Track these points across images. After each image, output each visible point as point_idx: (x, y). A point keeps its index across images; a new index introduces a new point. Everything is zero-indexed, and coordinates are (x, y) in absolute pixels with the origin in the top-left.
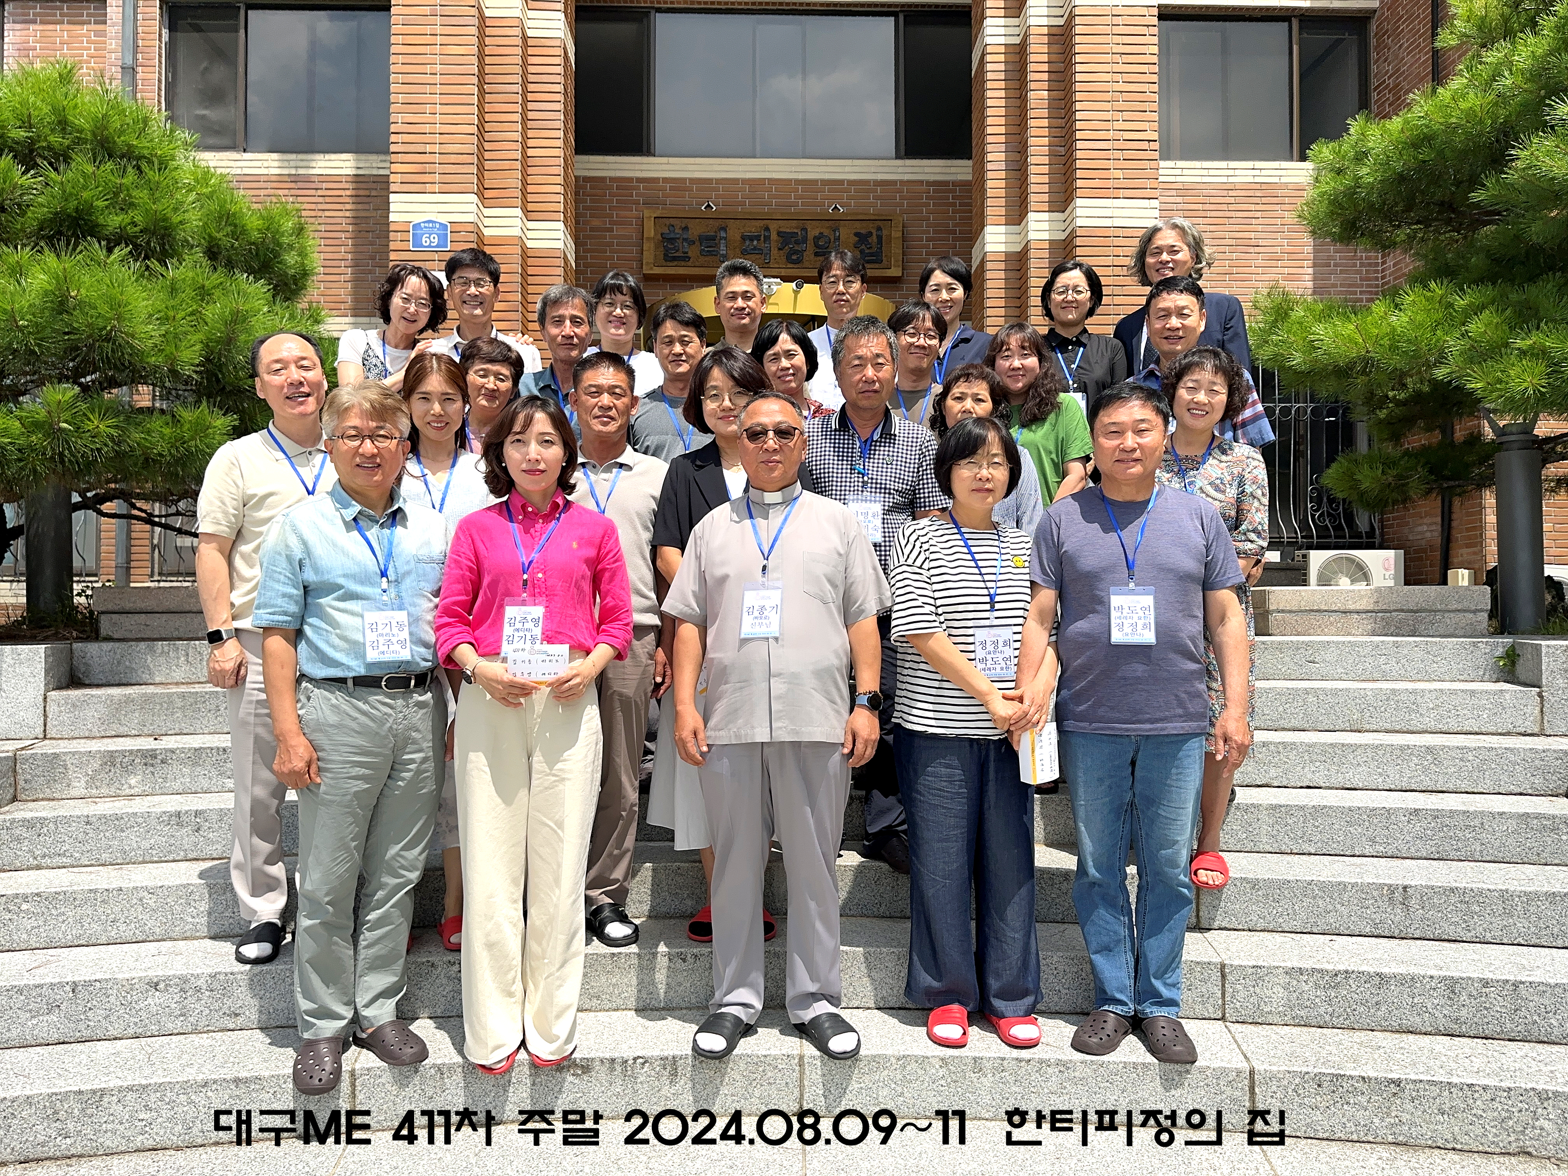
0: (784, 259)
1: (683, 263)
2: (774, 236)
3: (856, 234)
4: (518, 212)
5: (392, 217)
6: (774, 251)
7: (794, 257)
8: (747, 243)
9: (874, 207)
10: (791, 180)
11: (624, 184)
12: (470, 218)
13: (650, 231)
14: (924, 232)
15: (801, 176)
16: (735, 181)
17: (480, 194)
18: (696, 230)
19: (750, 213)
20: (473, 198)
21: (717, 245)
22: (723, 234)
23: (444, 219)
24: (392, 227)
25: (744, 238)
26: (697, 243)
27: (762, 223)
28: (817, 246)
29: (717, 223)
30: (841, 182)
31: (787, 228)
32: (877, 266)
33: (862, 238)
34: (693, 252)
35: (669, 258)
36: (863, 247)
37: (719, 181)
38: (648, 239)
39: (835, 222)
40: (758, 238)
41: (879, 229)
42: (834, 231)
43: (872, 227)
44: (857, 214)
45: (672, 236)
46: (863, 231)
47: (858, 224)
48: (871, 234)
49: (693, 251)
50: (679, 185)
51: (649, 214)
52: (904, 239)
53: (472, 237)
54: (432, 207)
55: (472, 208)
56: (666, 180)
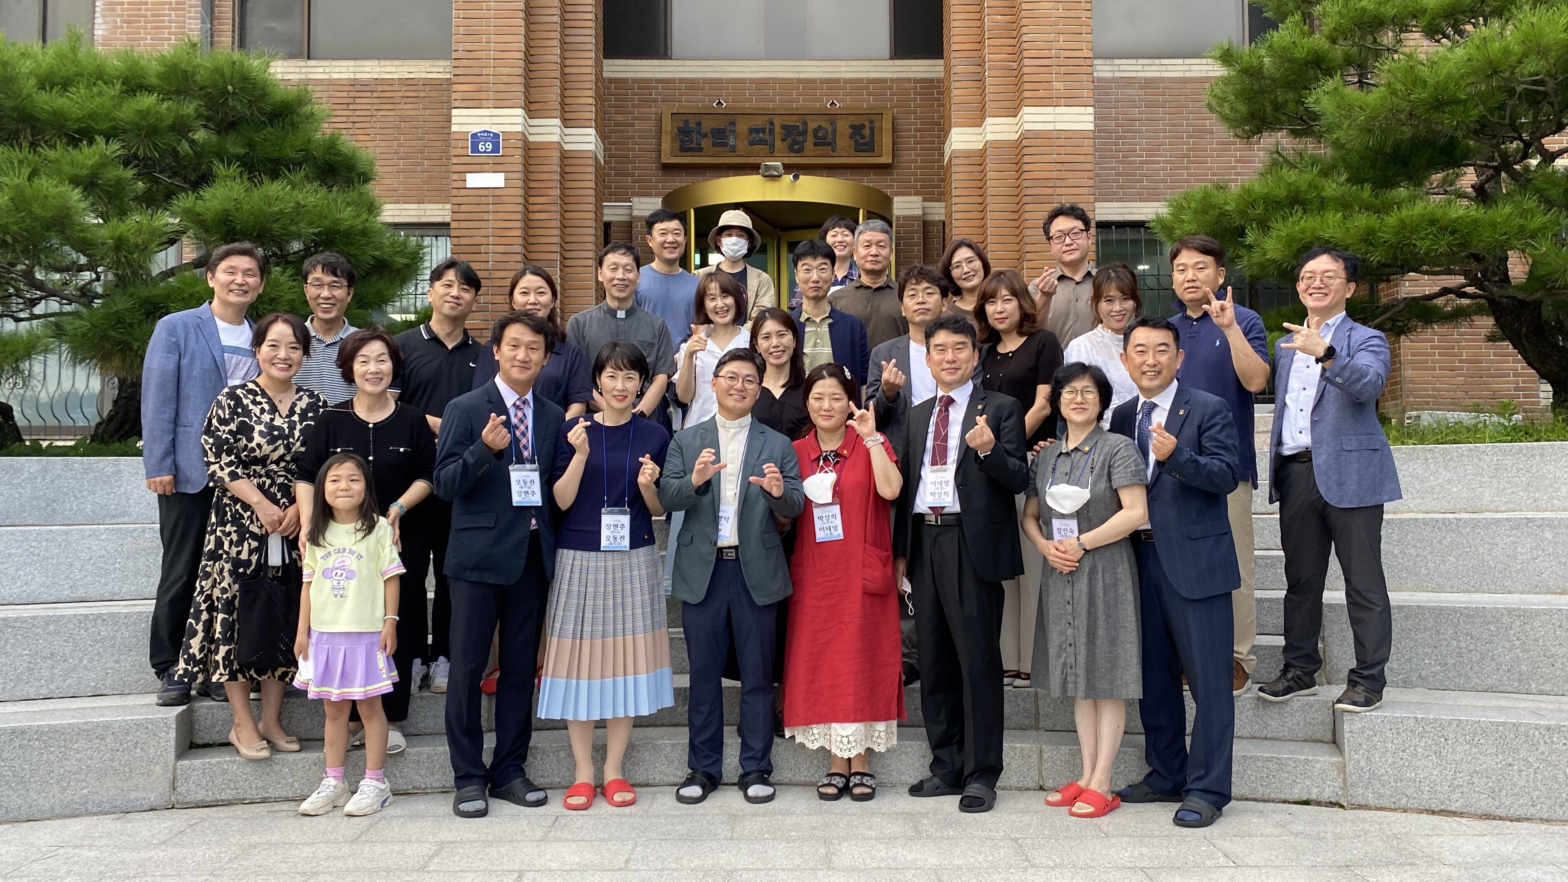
0: (787, 149)
1: (697, 154)
2: (778, 128)
3: (852, 127)
4: (557, 121)
5: (454, 128)
6: (779, 143)
7: (796, 148)
8: (754, 135)
9: (866, 103)
10: (792, 79)
11: (644, 84)
12: (519, 128)
13: (667, 125)
14: (913, 124)
15: (802, 76)
16: (743, 81)
17: (527, 109)
18: (708, 125)
19: (756, 109)
20: (520, 111)
21: (727, 138)
22: (732, 128)
23: (495, 129)
24: (453, 137)
25: (750, 131)
26: (710, 135)
27: (767, 118)
28: (816, 137)
29: (727, 119)
30: (837, 81)
31: (790, 121)
32: (870, 154)
33: (857, 130)
35: (684, 149)
36: (857, 138)
37: (729, 81)
38: (666, 132)
39: (832, 117)
40: (764, 131)
41: (872, 122)
42: (831, 124)
43: (864, 120)
44: (852, 109)
45: (687, 129)
46: (858, 124)
47: (852, 118)
49: (706, 144)
50: (692, 85)
51: (667, 111)
52: (894, 130)
53: (520, 144)
54: (487, 120)
55: (520, 120)
56: (682, 80)
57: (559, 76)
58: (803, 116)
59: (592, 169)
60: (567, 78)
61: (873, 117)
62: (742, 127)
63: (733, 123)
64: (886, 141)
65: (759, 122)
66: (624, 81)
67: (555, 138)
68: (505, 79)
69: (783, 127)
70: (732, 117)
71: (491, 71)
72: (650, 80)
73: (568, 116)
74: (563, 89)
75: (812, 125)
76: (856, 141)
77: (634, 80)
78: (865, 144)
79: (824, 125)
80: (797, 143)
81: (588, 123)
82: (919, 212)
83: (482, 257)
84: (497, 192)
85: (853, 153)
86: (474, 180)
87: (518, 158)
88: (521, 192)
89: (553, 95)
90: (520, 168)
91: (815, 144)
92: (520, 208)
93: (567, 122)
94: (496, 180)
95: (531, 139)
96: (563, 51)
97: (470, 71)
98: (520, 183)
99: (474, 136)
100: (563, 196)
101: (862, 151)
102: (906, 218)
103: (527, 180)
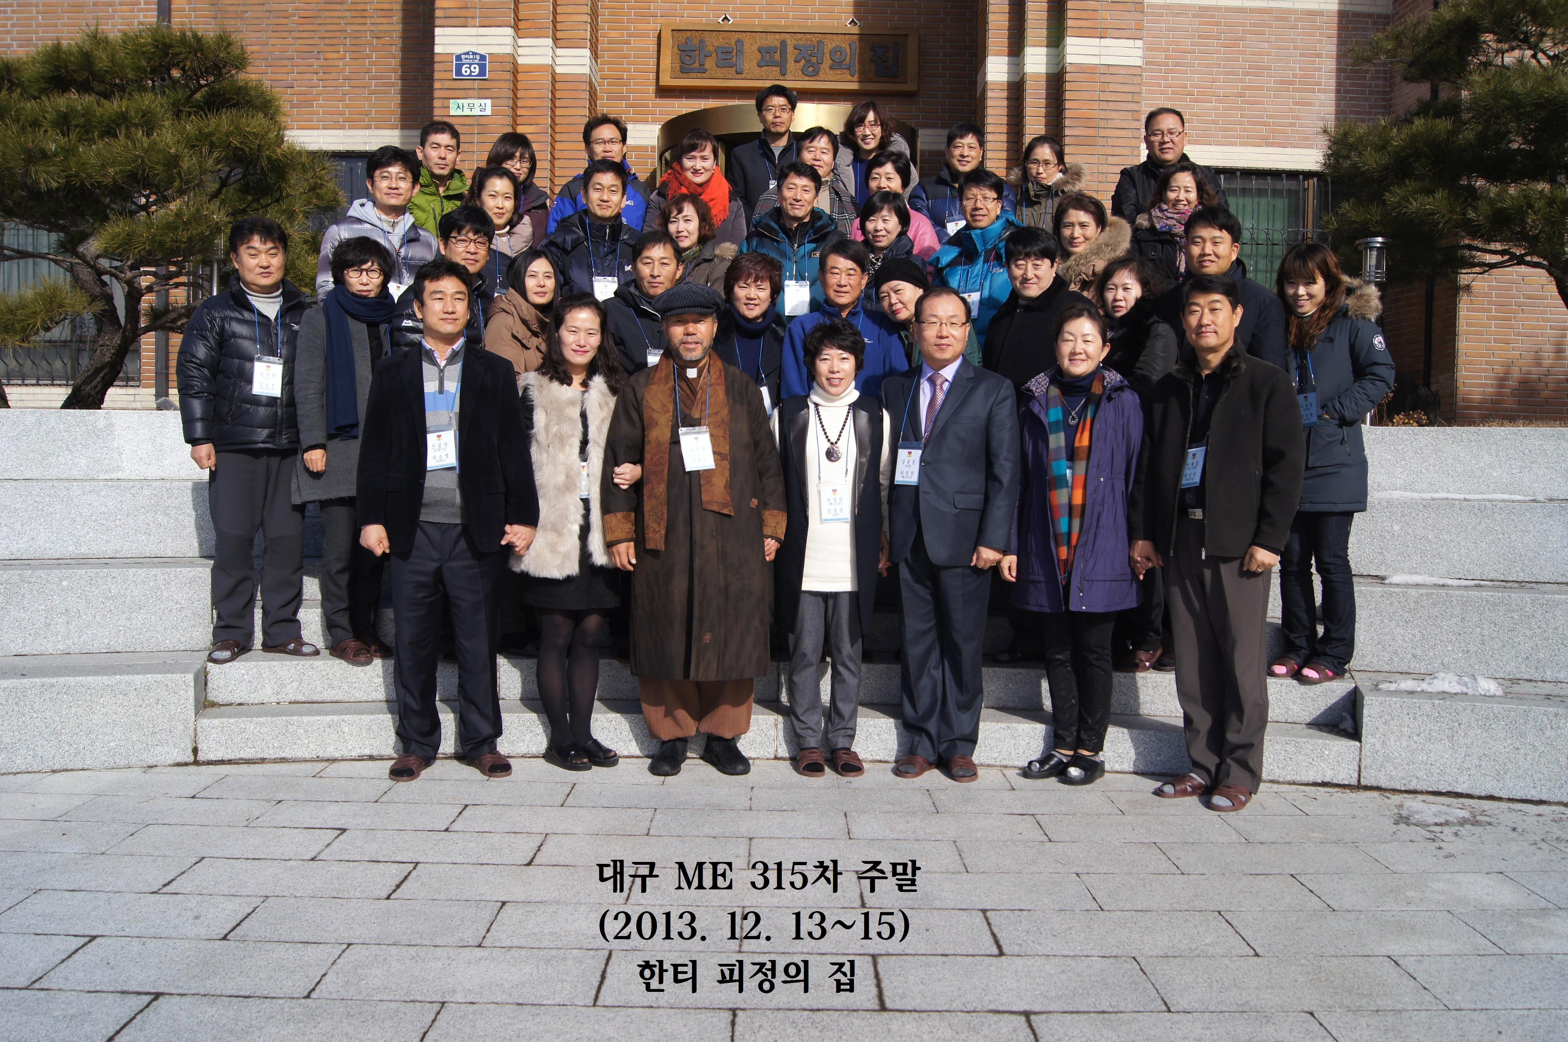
0: (801, 72)
1: (699, 75)
2: (790, 49)
4: (549, 42)
5: (438, 49)
6: (790, 64)
7: (810, 70)
8: (764, 55)
9: (890, 22)
12: (508, 50)
14: (941, 47)
17: (516, 28)
18: (713, 42)
19: (767, 27)
20: (509, 31)
21: (733, 58)
22: (740, 47)
23: (482, 51)
24: (437, 59)
25: (760, 50)
26: (714, 55)
27: (777, 36)
28: (833, 59)
32: (894, 80)
33: (878, 52)
34: (709, 63)
35: (684, 70)
36: (880, 61)
38: (666, 50)
39: (851, 37)
40: (774, 51)
42: (850, 45)
43: (888, 42)
44: (873, 29)
45: (689, 48)
46: (879, 46)
47: (874, 39)
48: (886, 49)
51: (667, 27)
52: (921, 54)
53: (509, 67)
54: (474, 40)
55: (509, 40)
58: (819, 36)
59: (586, 95)
61: (897, 38)
62: (751, 46)
63: (740, 42)
64: (912, 65)
65: (770, 41)
67: (546, 60)
69: (796, 47)
70: (739, 35)
73: (559, 35)
74: (556, 5)
75: (829, 46)
76: (878, 66)
79: (842, 45)
80: (812, 65)
81: (582, 43)
84: (483, 121)
85: (875, 78)
86: (458, 107)
87: (506, 82)
88: (509, 120)
89: (544, 10)
90: (507, 93)
91: (832, 67)
93: (559, 42)
94: (482, 107)
95: (520, 61)
98: (507, 111)
99: (459, 57)
100: (554, 125)
101: (886, 76)
103: (514, 107)
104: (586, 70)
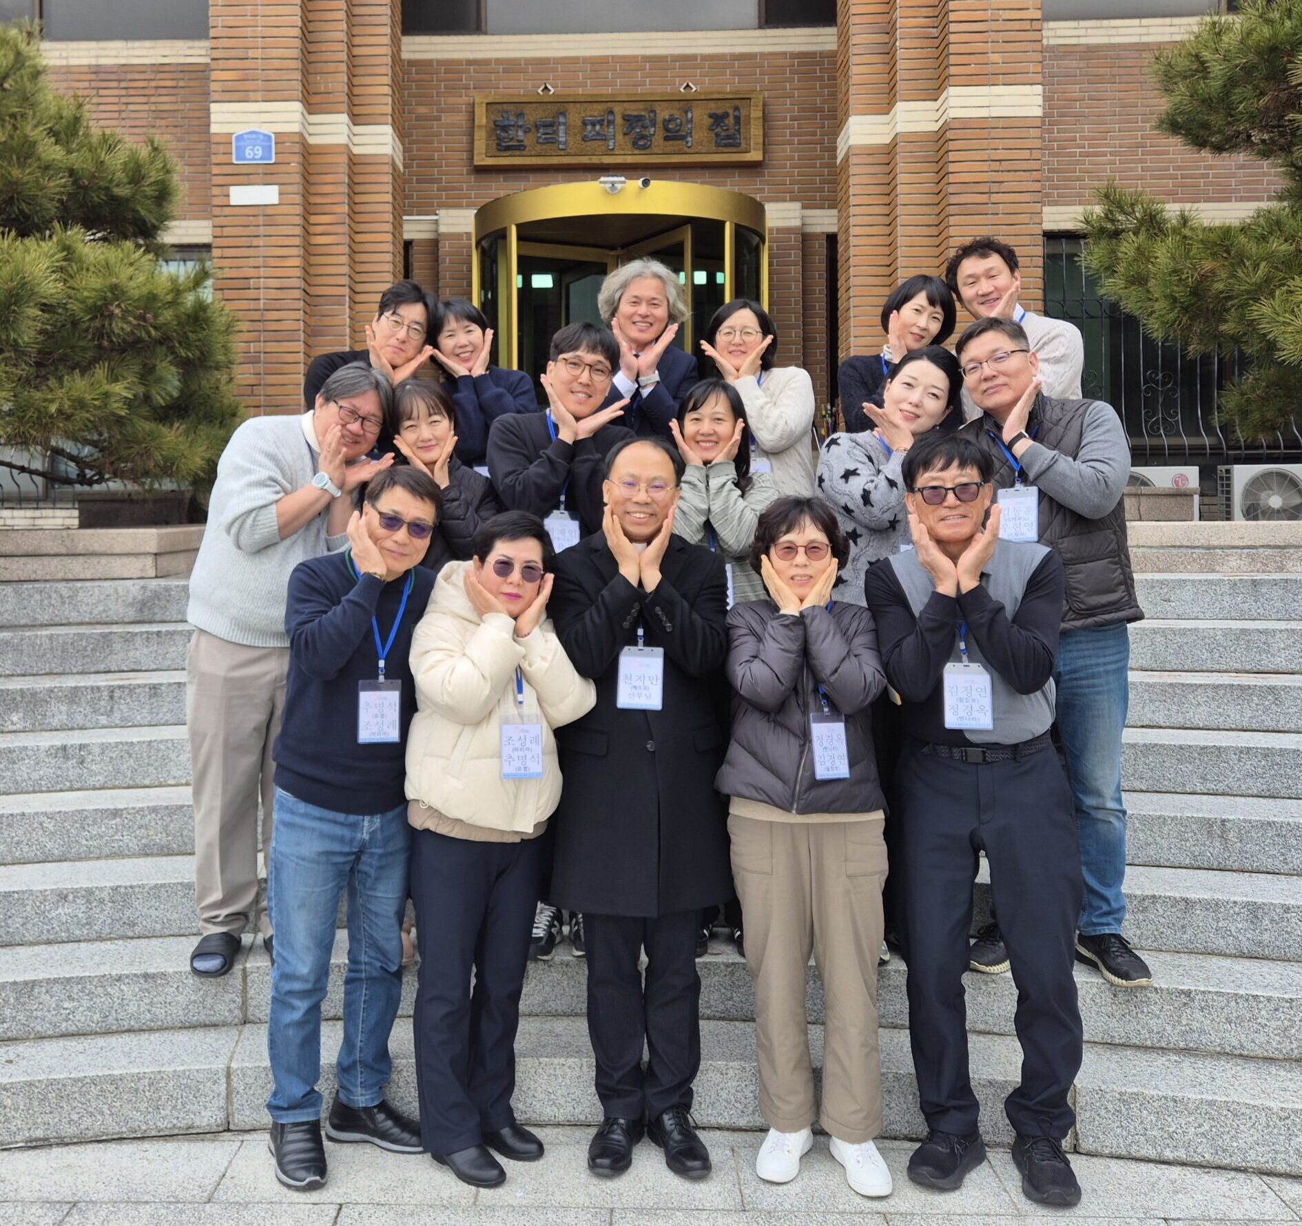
0: (630, 145)
1: (518, 153)
2: (618, 119)
3: (711, 116)
4: (344, 118)
5: (214, 129)
6: (620, 137)
7: (641, 143)
8: (589, 128)
9: (729, 85)
10: (636, 57)
11: (452, 67)
12: (295, 128)
13: (481, 118)
14: (789, 111)
15: (649, 52)
16: (574, 60)
17: (306, 102)
18: (532, 116)
19: (592, 95)
20: (297, 106)
21: (556, 132)
22: (562, 119)
23: (268, 130)
24: (213, 140)
25: (585, 124)
26: (533, 130)
27: (605, 106)
28: (667, 130)
29: (555, 108)
30: (693, 57)
31: (633, 110)
32: (735, 150)
33: (718, 119)
34: (531, 138)
35: (503, 147)
36: (718, 130)
37: (557, 61)
38: (480, 127)
39: (686, 103)
40: (601, 122)
41: (736, 109)
42: (686, 113)
43: (727, 107)
44: (711, 93)
45: (506, 123)
46: (719, 112)
47: (712, 105)
48: (726, 115)
49: (529, 140)
50: (512, 66)
51: (480, 99)
52: (765, 119)
53: (297, 148)
54: (255, 117)
55: (298, 117)
56: (499, 61)
57: (345, 58)
58: (650, 103)
59: (389, 178)
60: (357, 61)
61: (737, 103)
62: (574, 117)
63: (563, 114)
64: (755, 131)
65: (596, 111)
66: (428, 63)
67: (342, 139)
68: (277, 64)
69: (626, 118)
70: (561, 106)
71: (258, 53)
72: (458, 62)
73: (357, 110)
74: (351, 75)
75: (663, 114)
76: (717, 135)
77: (439, 62)
78: (728, 137)
79: (677, 114)
80: (643, 137)
81: (383, 119)
82: (796, 223)
83: (251, 294)
84: (270, 211)
85: (714, 149)
86: (241, 195)
87: (295, 165)
88: (299, 210)
89: (339, 82)
90: (297, 178)
91: (666, 139)
92: (298, 231)
93: (356, 118)
94: (267, 195)
95: (312, 140)
96: (351, 25)
97: (233, 54)
98: (298, 199)
99: (239, 138)
100: (353, 213)
101: (726, 146)
102: (779, 230)
103: (306, 194)
104: (387, 150)
